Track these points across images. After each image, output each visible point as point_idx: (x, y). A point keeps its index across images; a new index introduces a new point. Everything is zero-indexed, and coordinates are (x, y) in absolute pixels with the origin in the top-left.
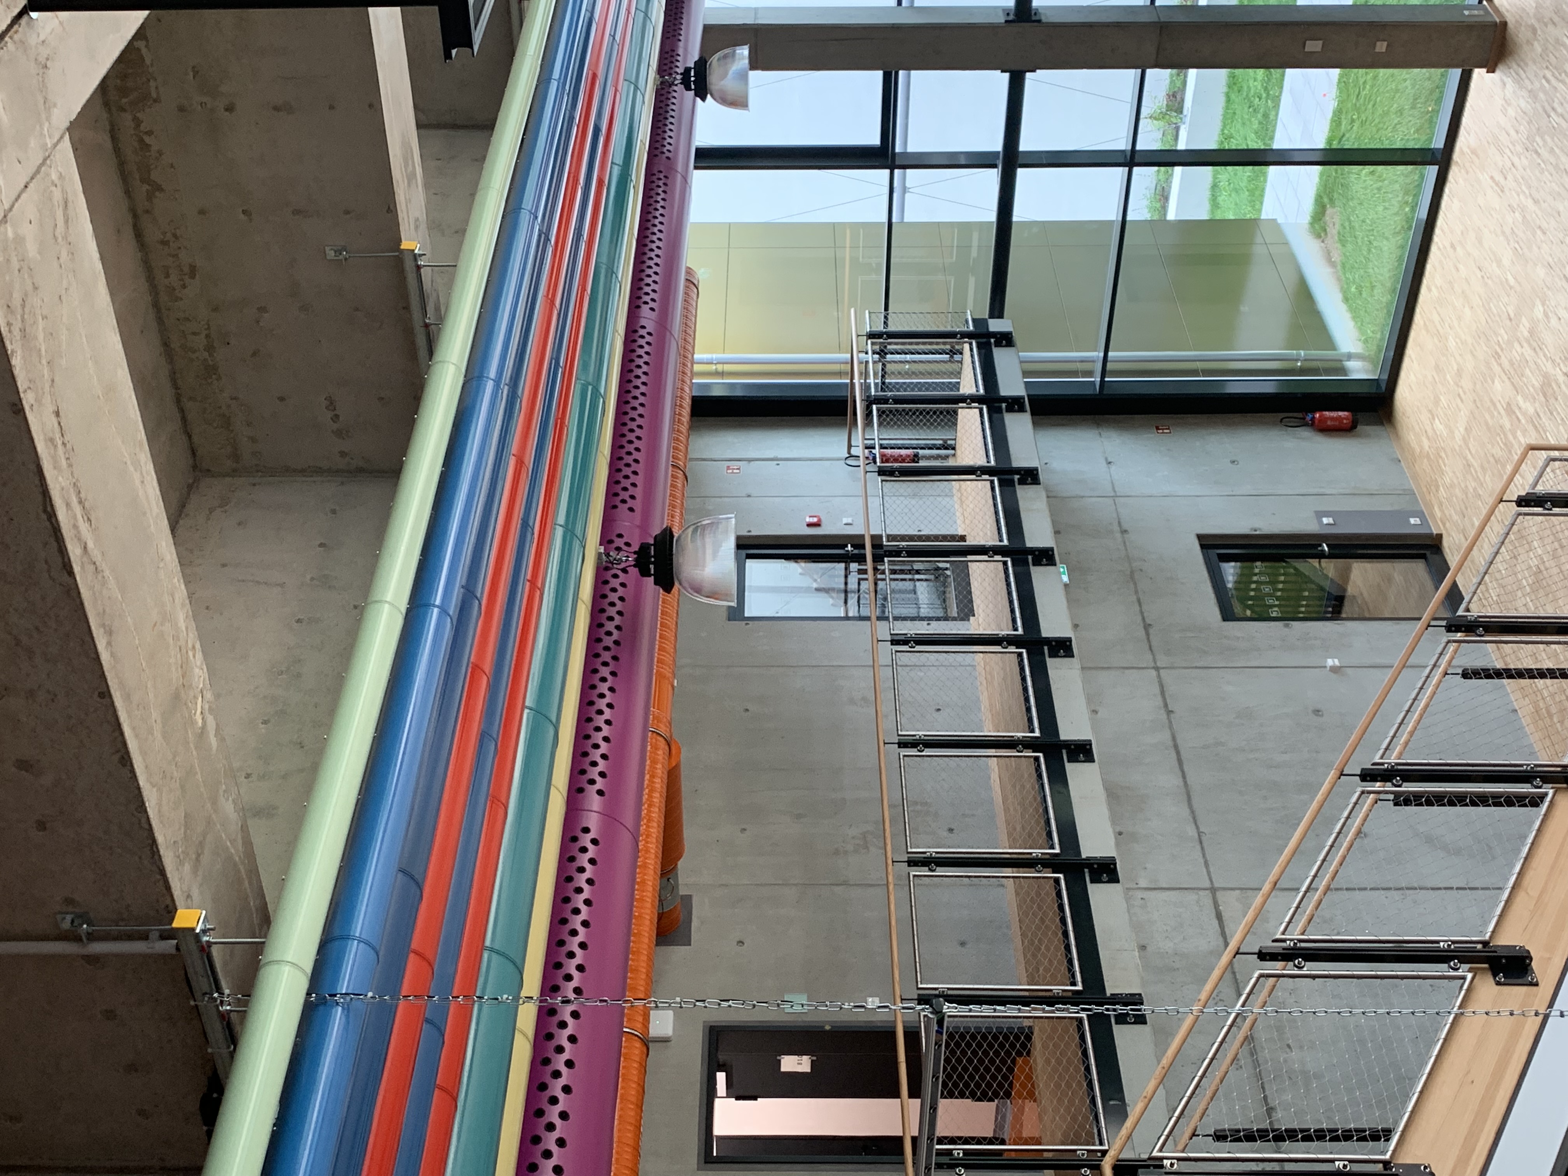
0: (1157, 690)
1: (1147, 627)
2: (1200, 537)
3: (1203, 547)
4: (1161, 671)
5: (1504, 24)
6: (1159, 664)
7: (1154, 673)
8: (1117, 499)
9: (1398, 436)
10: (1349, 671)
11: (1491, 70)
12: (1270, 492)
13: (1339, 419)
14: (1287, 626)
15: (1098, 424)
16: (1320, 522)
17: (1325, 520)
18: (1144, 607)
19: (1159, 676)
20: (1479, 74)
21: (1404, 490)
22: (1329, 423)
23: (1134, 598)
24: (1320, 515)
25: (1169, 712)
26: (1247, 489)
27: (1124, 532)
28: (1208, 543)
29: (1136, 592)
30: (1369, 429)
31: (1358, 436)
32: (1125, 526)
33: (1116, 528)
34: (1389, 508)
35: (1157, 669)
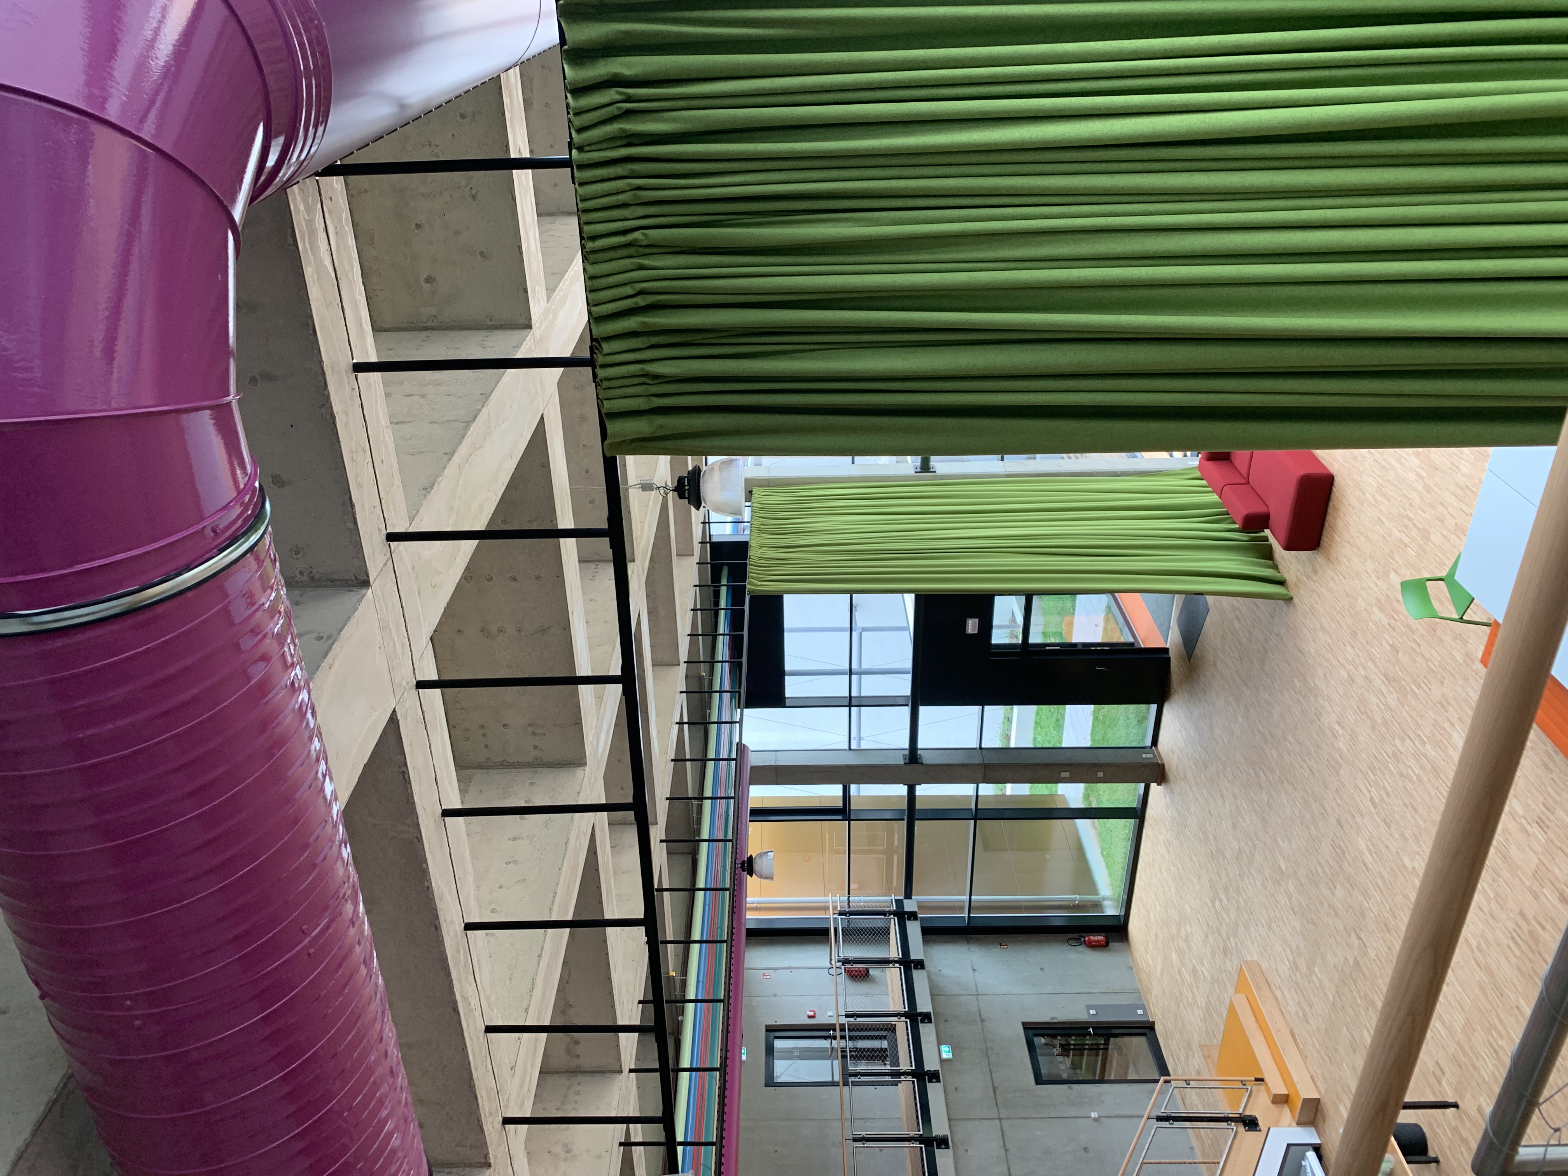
0: (1000, 1134)
1: (995, 1089)
2: (1024, 1024)
3: (1024, 1028)
4: (1003, 1121)
5: (1163, 765)
6: (1002, 1116)
7: (997, 1122)
8: (979, 997)
9: (1131, 953)
10: (1104, 1120)
11: (1159, 784)
12: (1062, 991)
13: (1099, 941)
14: (1070, 1088)
15: (968, 942)
16: (1089, 1013)
17: (1092, 1012)
18: (994, 1075)
19: (1001, 1124)
20: (1153, 786)
21: (1134, 989)
22: (1093, 943)
23: (988, 1069)
24: (1089, 1007)
25: (1006, 1150)
26: (1049, 989)
27: (982, 1020)
28: (1028, 1027)
29: (989, 1064)
30: (1115, 945)
31: (1109, 950)
32: (983, 1017)
33: (978, 1018)
34: (1126, 1003)
35: (1000, 1119)
